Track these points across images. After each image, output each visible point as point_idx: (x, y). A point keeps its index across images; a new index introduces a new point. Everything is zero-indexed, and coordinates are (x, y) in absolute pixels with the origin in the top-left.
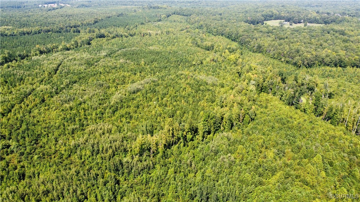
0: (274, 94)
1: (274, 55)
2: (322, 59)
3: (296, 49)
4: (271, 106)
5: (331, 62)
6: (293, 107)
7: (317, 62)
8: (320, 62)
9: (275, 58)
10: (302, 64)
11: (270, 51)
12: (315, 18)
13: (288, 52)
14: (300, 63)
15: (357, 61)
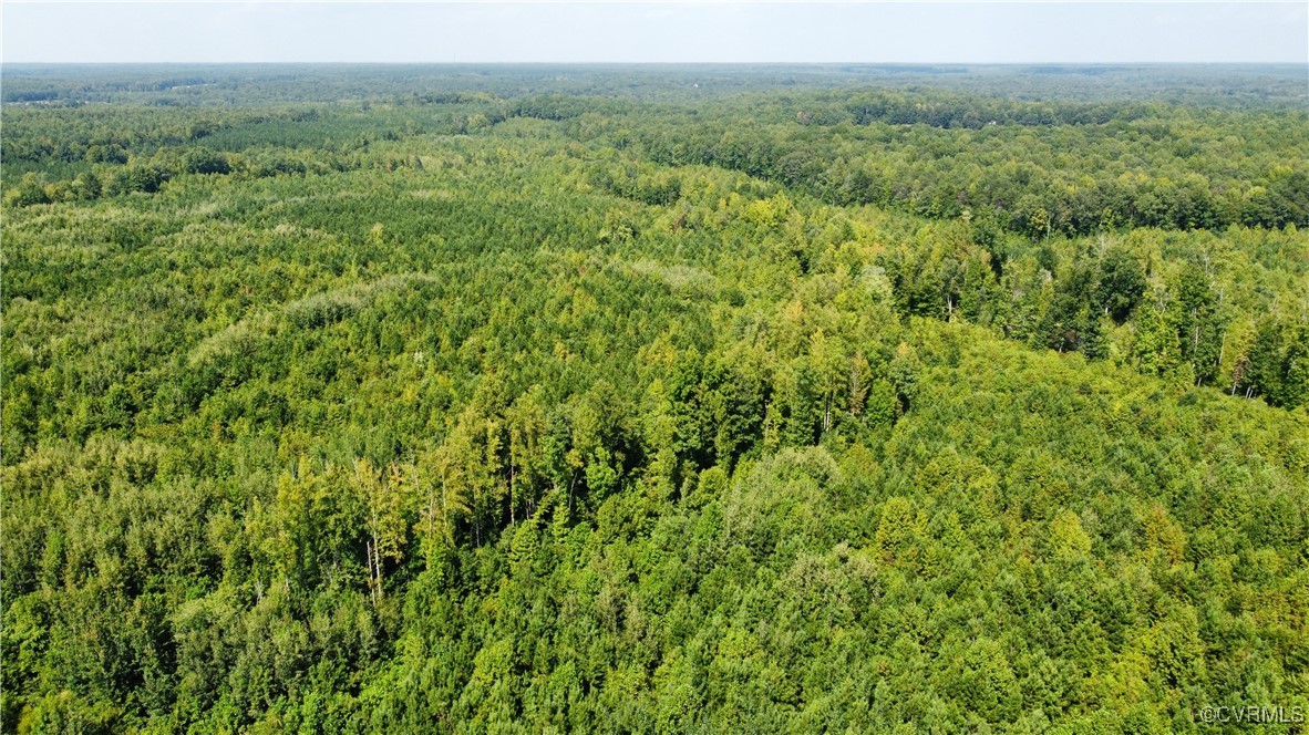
2: (1128, 198)
3: (1014, 172)
7: (1107, 211)
9: (931, 215)
10: (1049, 221)
11: (909, 189)
13: (984, 185)
14: (1041, 217)
15: (1263, 202)
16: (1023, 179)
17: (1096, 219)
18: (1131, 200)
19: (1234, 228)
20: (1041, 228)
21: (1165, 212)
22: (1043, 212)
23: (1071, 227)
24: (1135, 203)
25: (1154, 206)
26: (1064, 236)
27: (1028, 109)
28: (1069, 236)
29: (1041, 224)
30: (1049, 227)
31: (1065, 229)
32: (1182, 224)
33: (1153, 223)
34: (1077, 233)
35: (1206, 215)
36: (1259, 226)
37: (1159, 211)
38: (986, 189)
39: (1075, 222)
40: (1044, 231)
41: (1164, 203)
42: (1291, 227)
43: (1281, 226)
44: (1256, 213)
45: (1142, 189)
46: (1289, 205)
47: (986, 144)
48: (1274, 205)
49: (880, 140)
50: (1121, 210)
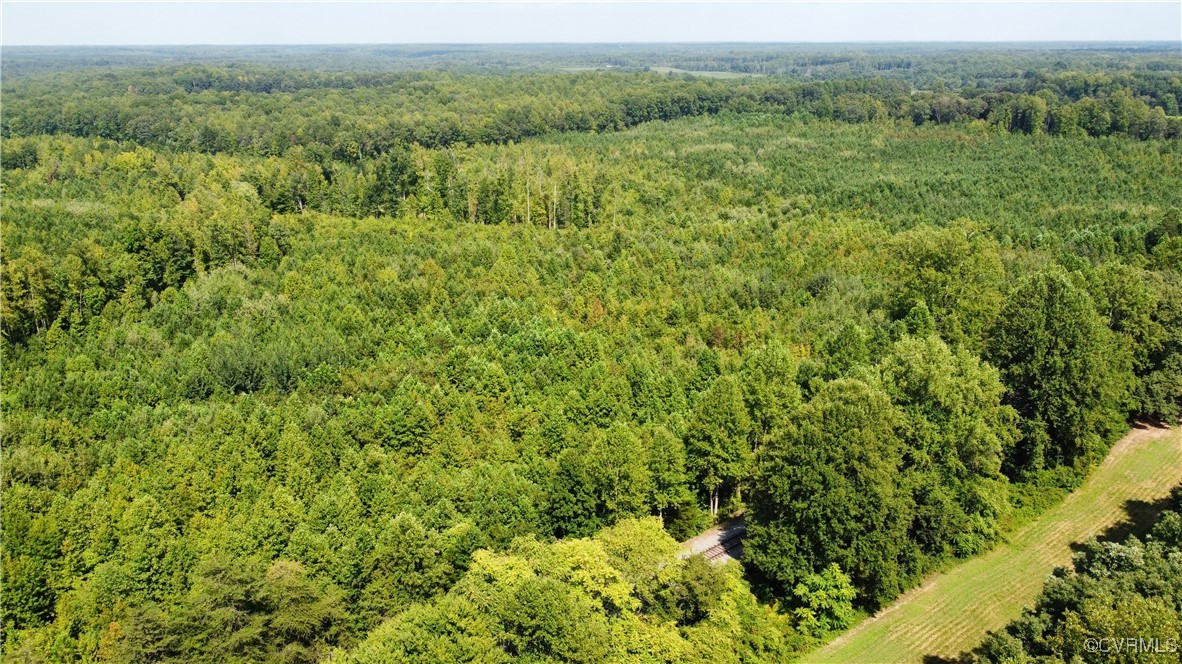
1: (267, 145)
2: (409, 130)
3: (329, 118)
5: (434, 138)
7: (397, 140)
8: (406, 139)
10: (359, 151)
11: (251, 138)
13: (309, 129)
14: (353, 147)
15: (492, 128)
16: (336, 122)
20: (355, 156)
22: (354, 144)
24: (415, 133)
25: (427, 135)
27: (333, 78)
29: (354, 153)
30: (360, 155)
32: (446, 145)
33: (428, 146)
36: (492, 143)
37: (430, 138)
38: (311, 131)
40: (358, 157)
44: (489, 134)
45: (418, 124)
46: (508, 129)
47: (304, 102)
48: (499, 130)
49: (216, 103)
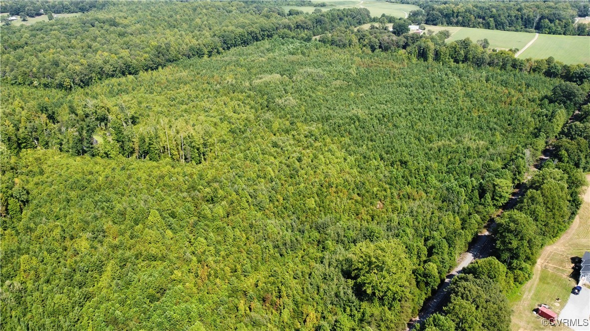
0: (46, 145)
3: (51, 60)
4: (50, 166)
6: (87, 156)
7: (94, 75)
9: (20, 84)
10: (72, 83)
12: (63, 5)
13: (39, 69)
14: (67, 82)
15: (149, 60)
16: (56, 63)
17: (91, 78)
18: (101, 68)
19: (141, 73)
20: (69, 87)
21: (116, 71)
22: (68, 80)
23: (81, 84)
24: (104, 69)
25: (111, 70)
26: (79, 88)
28: (82, 87)
29: (68, 85)
30: (72, 85)
31: (79, 85)
32: (124, 74)
33: (113, 76)
34: (85, 86)
35: (130, 69)
36: (149, 70)
37: (113, 71)
38: (41, 70)
39: (82, 81)
40: (71, 87)
41: (114, 68)
42: (160, 68)
43: (157, 68)
44: (147, 65)
46: (157, 59)
48: (152, 61)
50: (99, 73)
